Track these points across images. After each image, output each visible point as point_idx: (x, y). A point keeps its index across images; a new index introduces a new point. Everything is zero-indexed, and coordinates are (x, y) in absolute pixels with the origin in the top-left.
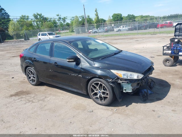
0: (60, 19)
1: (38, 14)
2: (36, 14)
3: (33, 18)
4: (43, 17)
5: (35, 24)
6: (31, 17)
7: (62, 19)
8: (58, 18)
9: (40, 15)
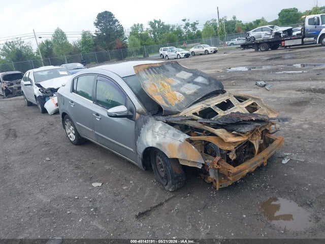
0: (188, 26)
1: (155, 21)
2: (154, 22)
3: (149, 27)
4: (163, 24)
5: (152, 35)
6: (147, 27)
7: (190, 26)
8: (184, 24)
9: (159, 22)
